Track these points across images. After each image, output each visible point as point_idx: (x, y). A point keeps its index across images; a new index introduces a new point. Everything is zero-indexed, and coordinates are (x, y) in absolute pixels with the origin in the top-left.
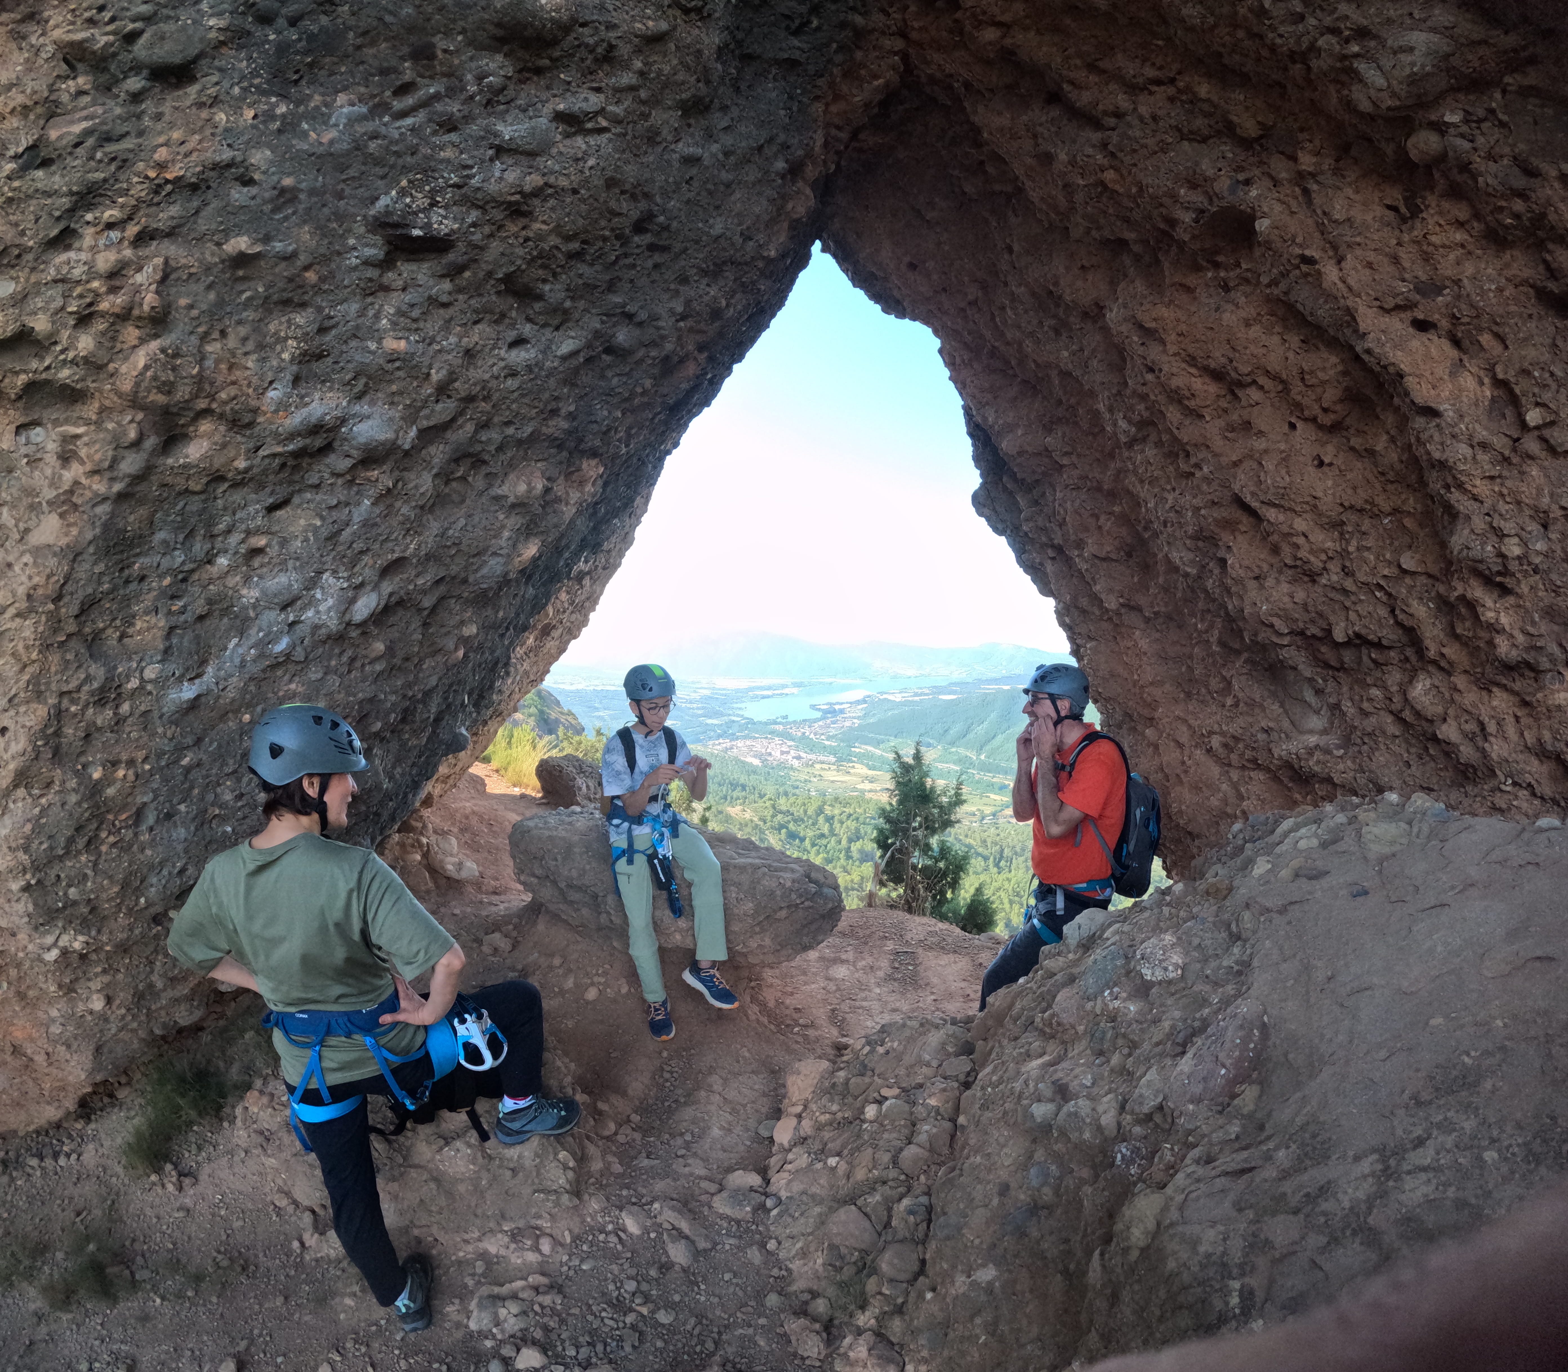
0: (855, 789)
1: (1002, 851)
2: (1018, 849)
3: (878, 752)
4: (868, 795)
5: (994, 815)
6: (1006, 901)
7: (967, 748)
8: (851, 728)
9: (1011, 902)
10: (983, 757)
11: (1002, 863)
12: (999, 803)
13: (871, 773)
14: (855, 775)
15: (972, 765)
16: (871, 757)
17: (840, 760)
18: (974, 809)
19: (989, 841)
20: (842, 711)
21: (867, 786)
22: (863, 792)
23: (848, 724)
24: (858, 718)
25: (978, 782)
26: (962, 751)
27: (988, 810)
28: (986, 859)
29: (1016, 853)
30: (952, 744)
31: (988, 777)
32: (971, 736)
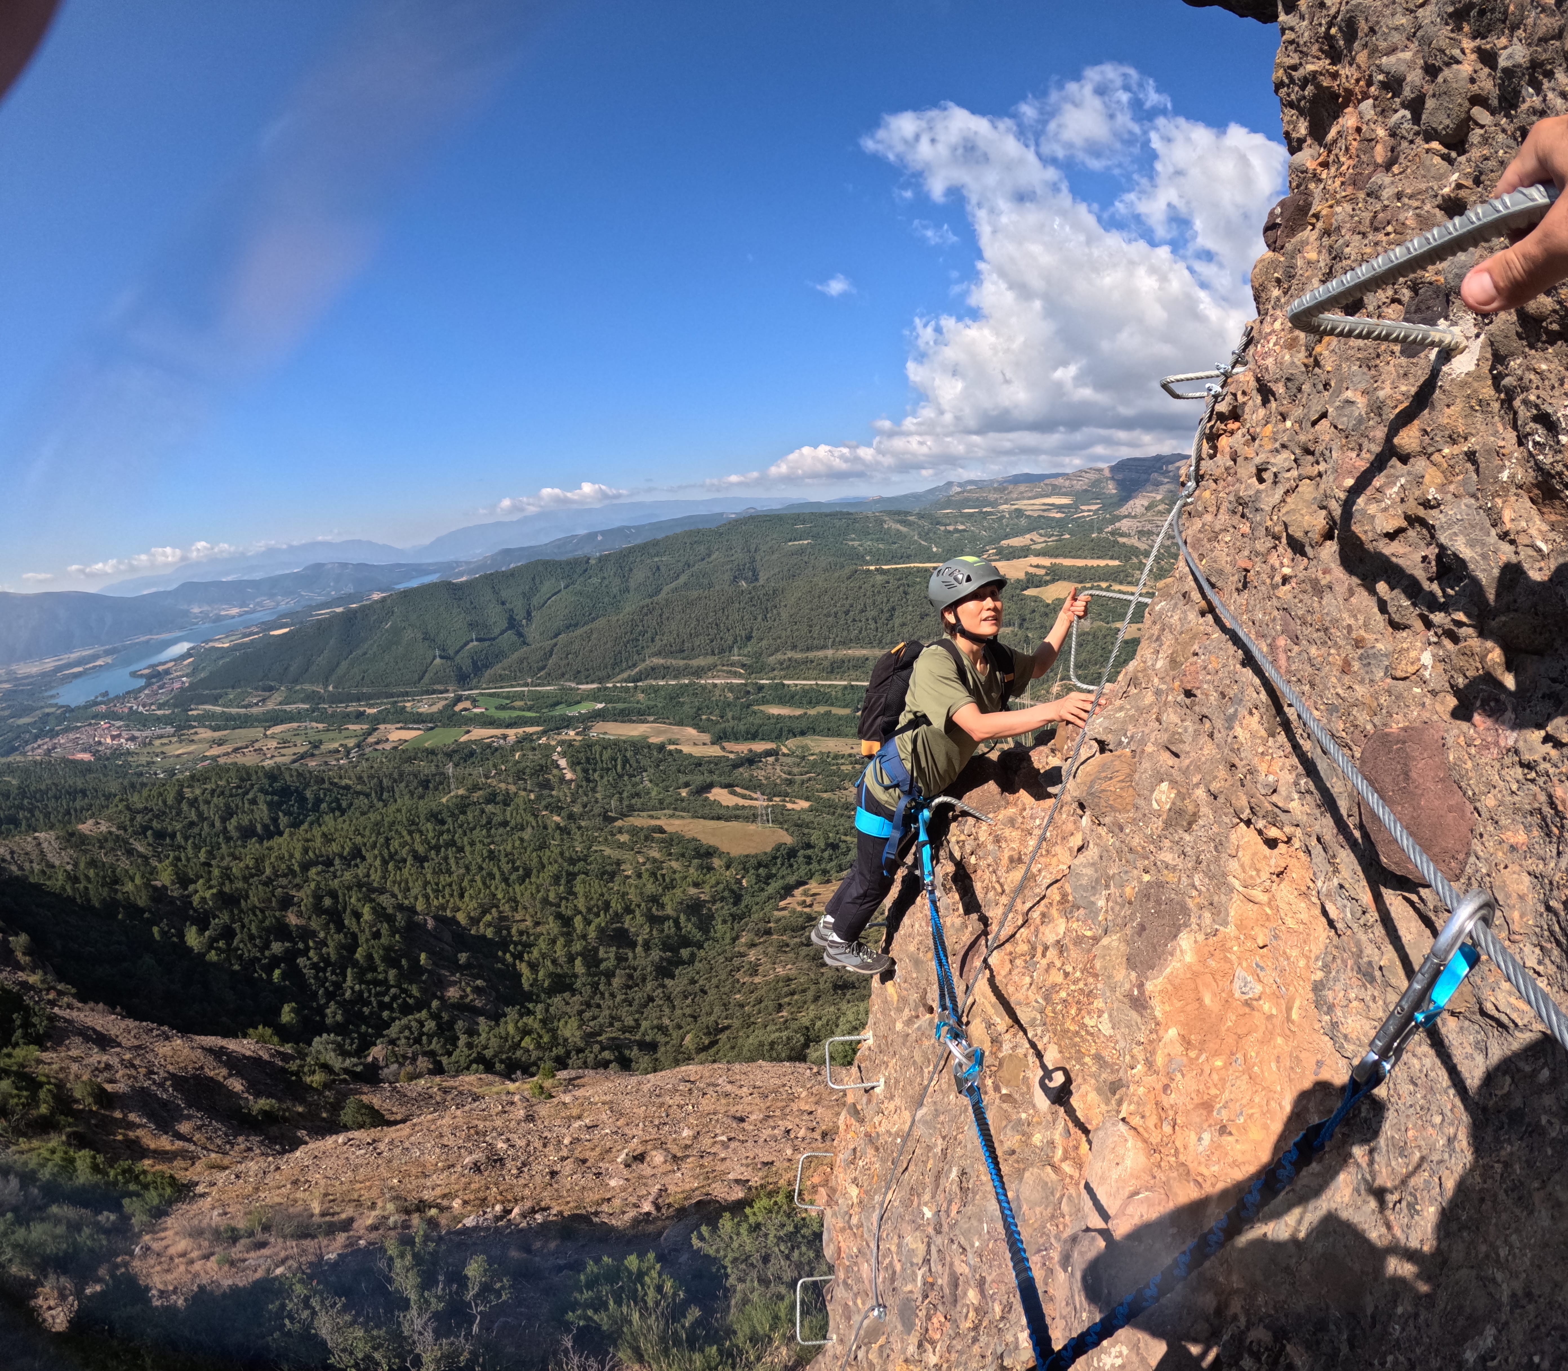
0: (205, 758)
1: (381, 782)
2: (396, 776)
3: (218, 709)
4: (221, 761)
5: (358, 746)
6: (405, 833)
7: (312, 683)
8: (182, 689)
9: (410, 833)
10: (331, 688)
11: (385, 795)
12: (360, 732)
13: (217, 734)
14: (201, 741)
15: (322, 699)
16: (212, 716)
17: (179, 728)
18: (336, 745)
19: (365, 775)
20: (167, 672)
21: (215, 751)
22: (214, 758)
23: (177, 685)
24: (187, 676)
25: (333, 715)
26: (308, 687)
27: (351, 743)
28: (367, 795)
29: (395, 781)
30: (296, 681)
31: (340, 708)
32: (314, 668)
